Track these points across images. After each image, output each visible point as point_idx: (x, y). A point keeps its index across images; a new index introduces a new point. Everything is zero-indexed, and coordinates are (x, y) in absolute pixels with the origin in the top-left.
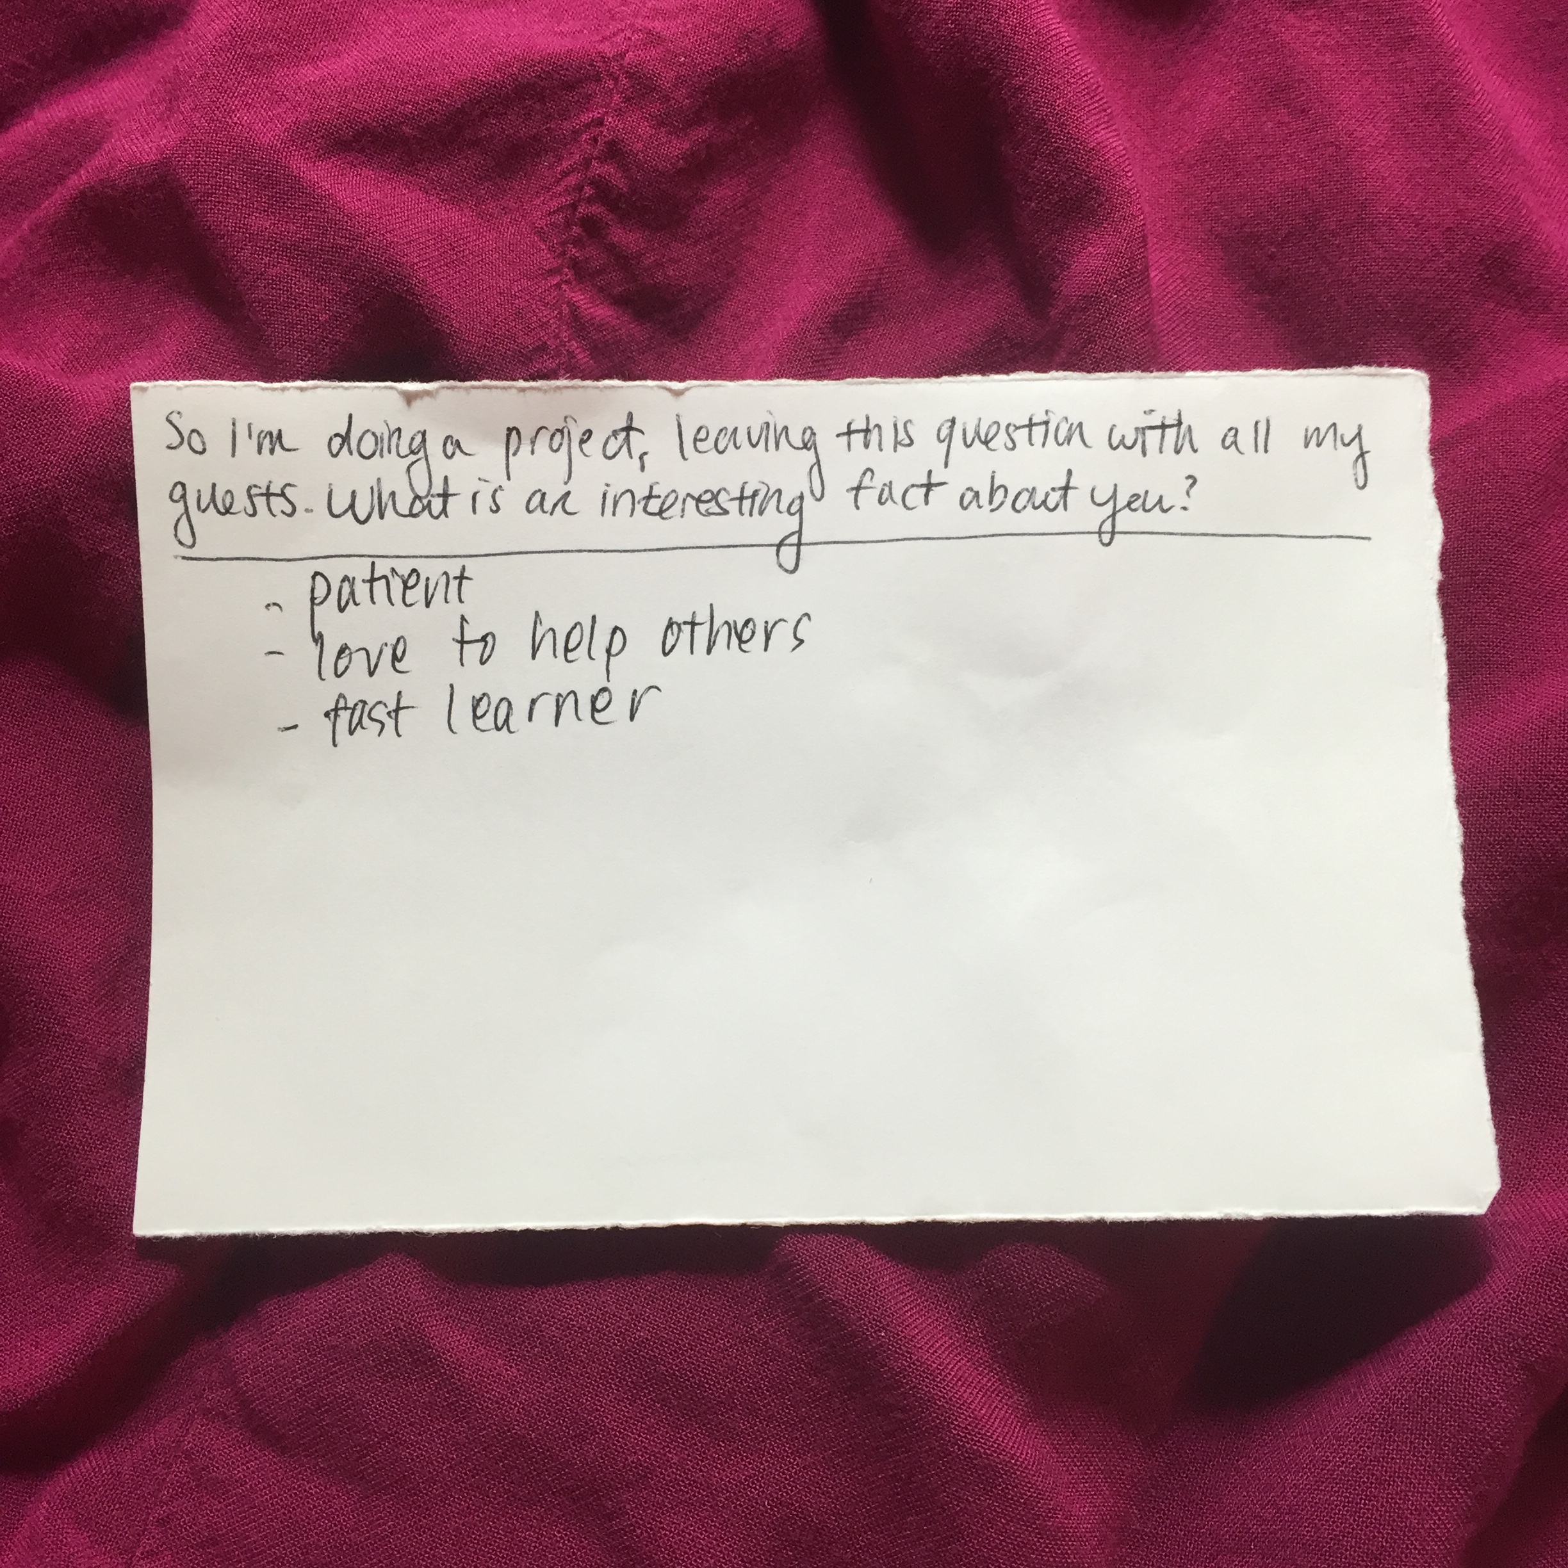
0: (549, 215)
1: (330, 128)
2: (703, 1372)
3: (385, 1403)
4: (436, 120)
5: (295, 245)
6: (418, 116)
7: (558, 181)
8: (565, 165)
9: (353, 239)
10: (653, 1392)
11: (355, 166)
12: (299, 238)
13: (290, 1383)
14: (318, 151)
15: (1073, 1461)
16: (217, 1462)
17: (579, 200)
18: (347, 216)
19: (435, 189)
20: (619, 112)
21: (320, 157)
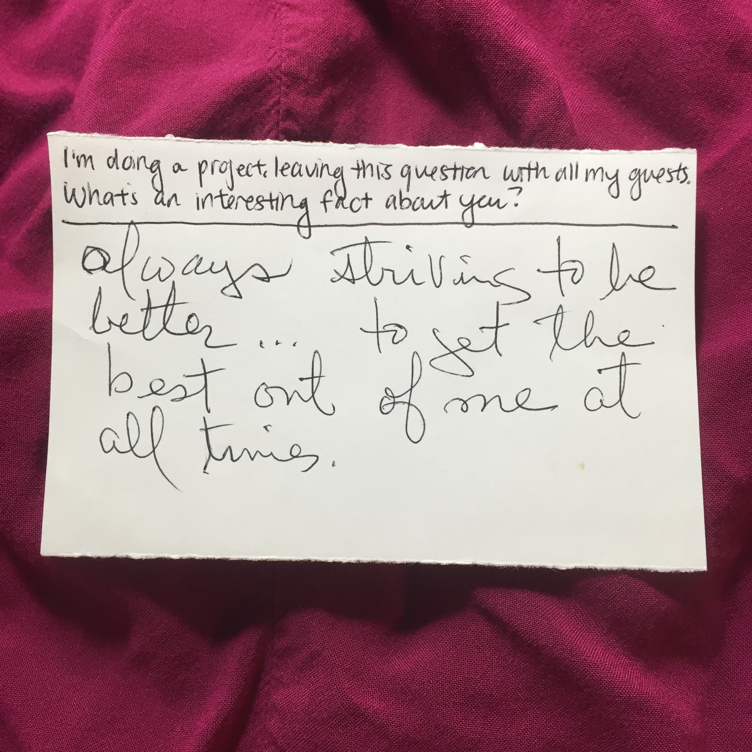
2: (490, 688)
10: (470, 704)
15: (672, 685)
20: (286, 94)
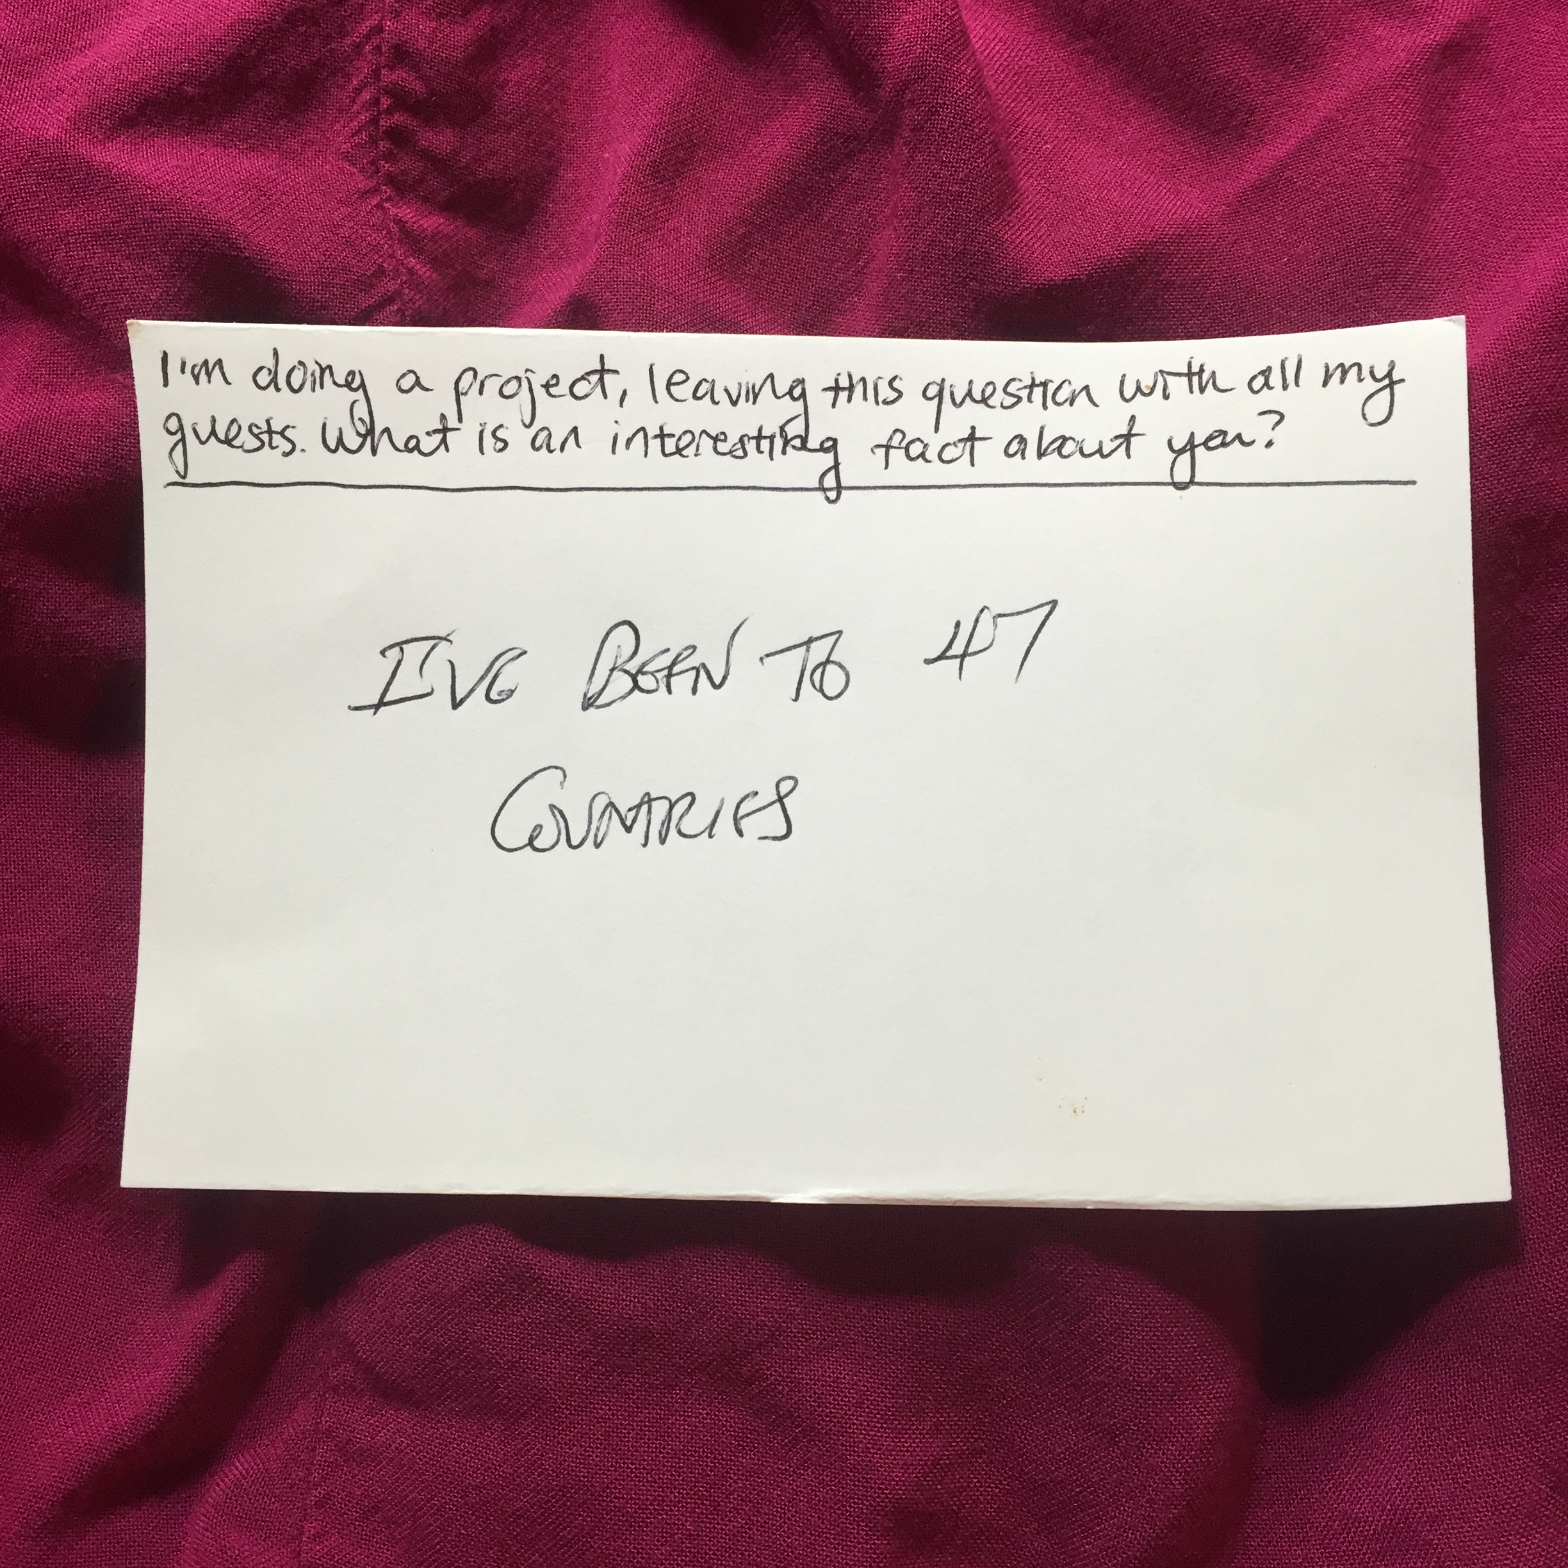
0: (352, 137)
1: (112, 107)
3: (501, 1334)
4: (215, 71)
5: (105, 231)
6: (196, 72)
7: (354, 101)
8: (355, 82)
9: (162, 209)
11: (146, 139)
12: (109, 223)
13: (405, 1339)
14: (105, 133)
16: (358, 1433)
17: (379, 113)
18: (150, 188)
19: (232, 141)
21: (109, 138)
